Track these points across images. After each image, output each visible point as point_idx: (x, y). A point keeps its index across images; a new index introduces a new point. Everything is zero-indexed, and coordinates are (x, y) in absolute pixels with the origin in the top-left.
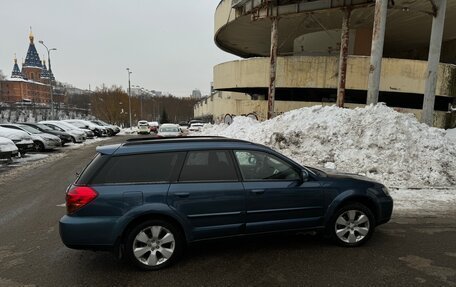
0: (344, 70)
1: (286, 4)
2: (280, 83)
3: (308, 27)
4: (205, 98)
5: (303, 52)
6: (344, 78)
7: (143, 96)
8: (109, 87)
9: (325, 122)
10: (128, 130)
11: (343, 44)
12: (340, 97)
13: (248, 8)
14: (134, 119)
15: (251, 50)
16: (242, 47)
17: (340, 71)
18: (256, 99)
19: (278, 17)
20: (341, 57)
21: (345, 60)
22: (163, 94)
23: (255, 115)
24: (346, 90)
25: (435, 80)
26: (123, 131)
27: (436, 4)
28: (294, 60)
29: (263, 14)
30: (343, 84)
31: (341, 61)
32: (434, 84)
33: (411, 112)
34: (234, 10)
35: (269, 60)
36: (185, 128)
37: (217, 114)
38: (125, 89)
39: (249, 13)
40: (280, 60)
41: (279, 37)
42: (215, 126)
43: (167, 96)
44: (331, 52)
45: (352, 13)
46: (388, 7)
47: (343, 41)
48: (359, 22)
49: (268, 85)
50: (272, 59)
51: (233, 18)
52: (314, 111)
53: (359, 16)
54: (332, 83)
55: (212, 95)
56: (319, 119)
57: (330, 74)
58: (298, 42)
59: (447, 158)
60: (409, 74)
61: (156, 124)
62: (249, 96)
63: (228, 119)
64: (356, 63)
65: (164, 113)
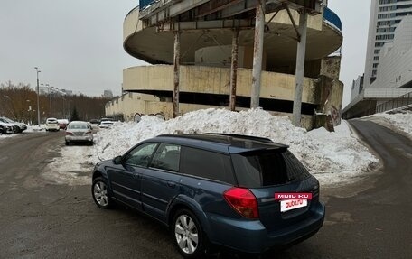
0: (235, 79)
1: (186, 21)
2: (184, 88)
3: (206, 41)
4: (117, 98)
5: (202, 63)
6: (235, 86)
7: (53, 94)
8: (16, 84)
9: (217, 122)
10: (36, 127)
11: (234, 59)
12: (232, 102)
13: (154, 21)
14: (42, 116)
15: (157, 57)
16: (149, 54)
17: (232, 81)
18: (164, 100)
19: (180, 32)
20: (232, 69)
21: (235, 71)
22: (74, 93)
23: (162, 115)
24: (237, 97)
25: (301, 90)
26: (30, 128)
27: (300, 33)
28: (195, 69)
29: (166, 28)
30: (234, 92)
31: (232, 72)
32: (300, 94)
33: (286, 116)
34: (141, 21)
35: (172, 67)
36: (95, 125)
37: (127, 113)
38: (33, 87)
39: (154, 25)
40: (182, 68)
41: (181, 48)
42: (125, 123)
43: (78, 95)
44: (225, 64)
45: (240, 33)
46: (265, 32)
47: (233, 56)
48: (246, 41)
49: (173, 90)
50: (176, 67)
51: (140, 28)
52: (209, 113)
53: (246, 36)
54: (226, 90)
55: (123, 95)
56: (213, 120)
57: (224, 83)
58: (199, 53)
60: (285, 85)
61: (66, 121)
62: (157, 98)
63: (136, 117)
64: (243, 74)
65: (75, 111)
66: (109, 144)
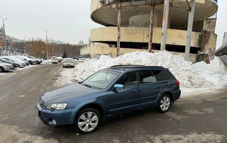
0: (152, 34)
1: (125, 2)
2: (123, 40)
3: (136, 12)
4: (86, 45)
5: (133, 25)
6: (151, 38)
7: (53, 43)
9: (141, 59)
10: (46, 61)
11: (151, 22)
12: (150, 47)
13: (107, 3)
14: (49, 55)
15: (109, 22)
16: (104, 20)
17: (150, 35)
18: (111, 47)
19: (121, 8)
20: (150, 28)
21: (152, 29)
22: (64, 43)
23: (111, 55)
24: (153, 44)
25: (190, 40)
26: (44, 62)
27: (191, 6)
28: (129, 28)
29: (114, 6)
30: (151, 41)
31: (150, 30)
32: (189, 42)
33: (181, 54)
34: (100, 3)
35: (117, 28)
36: (76, 60)
37: (92, 54)
38: (44, 40)
39: (107, 5)
40: (122, 28)
41: (122, 17)
42: (91, 60)
43: (66, 44)
44: (146, 25)
45: (155, 7)
46: (170, 7)
47: (151, 20)
48: (159, 11)
49: (117, 41)
50: (119, 28)
51: (99, 7)
52: (137, 53)
53: (159, 9)
54: (147, 40)
55: (90, 44)
56: (139, 58)
57: (146, 36)
58: (131, 19)
59: (192, 74)
60: (181, 36)
61: (61, 58)
62: (108, 45)
63: (98, 56)
64: (157, 30)
65: (65, 52)
66: (85, 70)
